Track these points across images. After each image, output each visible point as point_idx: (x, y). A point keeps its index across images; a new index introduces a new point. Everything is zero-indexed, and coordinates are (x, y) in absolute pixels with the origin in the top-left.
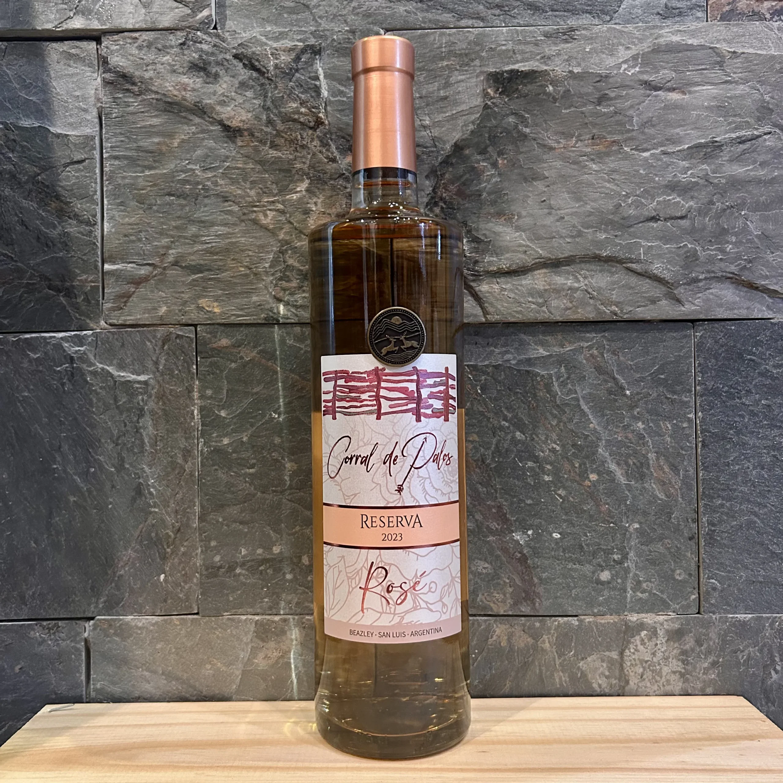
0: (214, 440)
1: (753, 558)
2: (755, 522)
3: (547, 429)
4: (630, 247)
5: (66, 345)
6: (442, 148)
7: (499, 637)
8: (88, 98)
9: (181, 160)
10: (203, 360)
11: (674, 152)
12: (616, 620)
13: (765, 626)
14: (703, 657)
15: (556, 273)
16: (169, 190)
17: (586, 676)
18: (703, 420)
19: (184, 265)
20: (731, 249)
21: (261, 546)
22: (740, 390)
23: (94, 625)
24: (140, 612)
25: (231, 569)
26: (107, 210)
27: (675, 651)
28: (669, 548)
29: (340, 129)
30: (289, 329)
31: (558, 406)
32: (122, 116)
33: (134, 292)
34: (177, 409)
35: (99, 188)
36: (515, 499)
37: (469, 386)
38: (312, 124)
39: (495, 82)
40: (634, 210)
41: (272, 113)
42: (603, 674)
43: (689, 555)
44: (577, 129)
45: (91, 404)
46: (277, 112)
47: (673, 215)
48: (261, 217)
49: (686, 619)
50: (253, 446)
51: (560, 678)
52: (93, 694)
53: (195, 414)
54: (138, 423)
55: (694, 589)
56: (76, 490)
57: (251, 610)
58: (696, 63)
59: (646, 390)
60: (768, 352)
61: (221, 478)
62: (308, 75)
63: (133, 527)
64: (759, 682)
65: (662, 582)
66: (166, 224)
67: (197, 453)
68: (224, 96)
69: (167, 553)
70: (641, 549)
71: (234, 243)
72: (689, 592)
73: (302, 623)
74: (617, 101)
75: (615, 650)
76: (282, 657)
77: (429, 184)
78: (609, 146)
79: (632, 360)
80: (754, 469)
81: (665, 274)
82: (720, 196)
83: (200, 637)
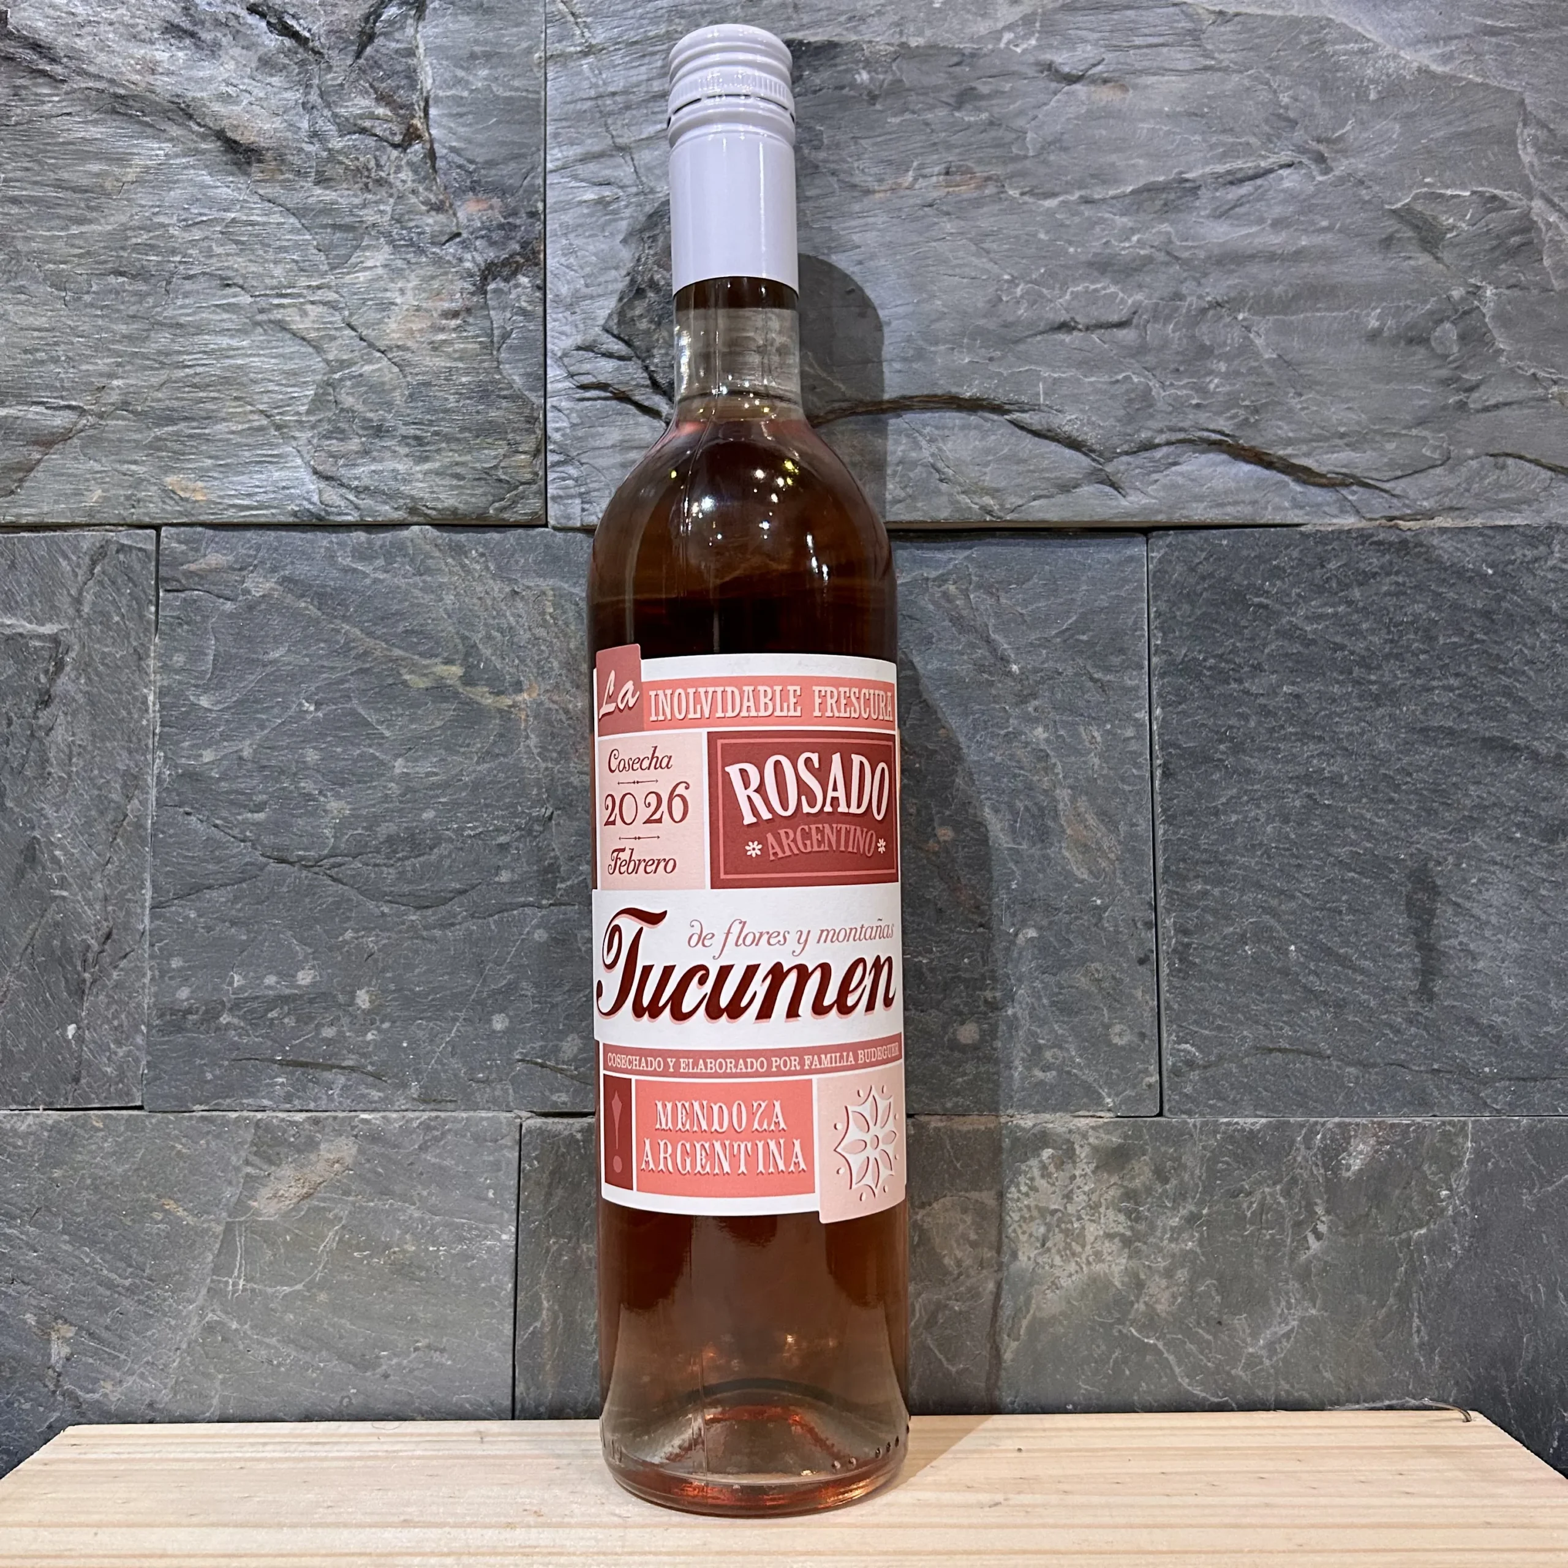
0: (185, 753)
1: (1268, 1001)
2: (1271, 929)
4: (1018, 381)
6: (653, 188)
10: (170, 595)
11: (1104, 200)
12: (992, 1126)
13: (1292, 1142)
14: (1169, 1205)
15: (875, 431)
16: (116, 265)
17: (929, 1239)
18: (1165, 723)
20: (1217, 386)
21: (271, 969)
22: (1240, 666)
24: (25, 1103)
25: (211, 1014)
27: (1112, 1192)
28: (1096, 980)
30: (343, 536)
32: (30, 121)
33: (39, 461)
34: (113, 692)
38: (398, 139)
40: (1027, 309)
41: (322, 116)
42: (964, 1237)
43: (1139, 994)
44: (916, 155)
46: (330, 114)
47: (1103, 319)
48: (295, 316)
49: (1135, 1127)
50: (263, 768)
53: (150, 703)
54: (36, 718)
55: (1151, 1063)
57: (250, 1101)
58: (1147, 31)
59: (1051, 663)
60: (1295, 591)
61: (196, 831)
62: (394, 45)
63: (17, 928)
64: (1283, 1256)
65: (1085, 1049)
66: (108, 330)
67: (151, 781)
68: (228, 84)
69: (84, 981)
70: (1042, 982)
71: (240, 367)
72: (1140, 1072)
73: (353, 1128)
74: (994, 102)
75: (990, 1189)
76: (308, 1196)
77: (626, 255)
78: (978, 188)
79: (1025, 603)
80: (1267, 823)
81: (1086, 434)
82: (1194, 283)
83: (144, 1155)
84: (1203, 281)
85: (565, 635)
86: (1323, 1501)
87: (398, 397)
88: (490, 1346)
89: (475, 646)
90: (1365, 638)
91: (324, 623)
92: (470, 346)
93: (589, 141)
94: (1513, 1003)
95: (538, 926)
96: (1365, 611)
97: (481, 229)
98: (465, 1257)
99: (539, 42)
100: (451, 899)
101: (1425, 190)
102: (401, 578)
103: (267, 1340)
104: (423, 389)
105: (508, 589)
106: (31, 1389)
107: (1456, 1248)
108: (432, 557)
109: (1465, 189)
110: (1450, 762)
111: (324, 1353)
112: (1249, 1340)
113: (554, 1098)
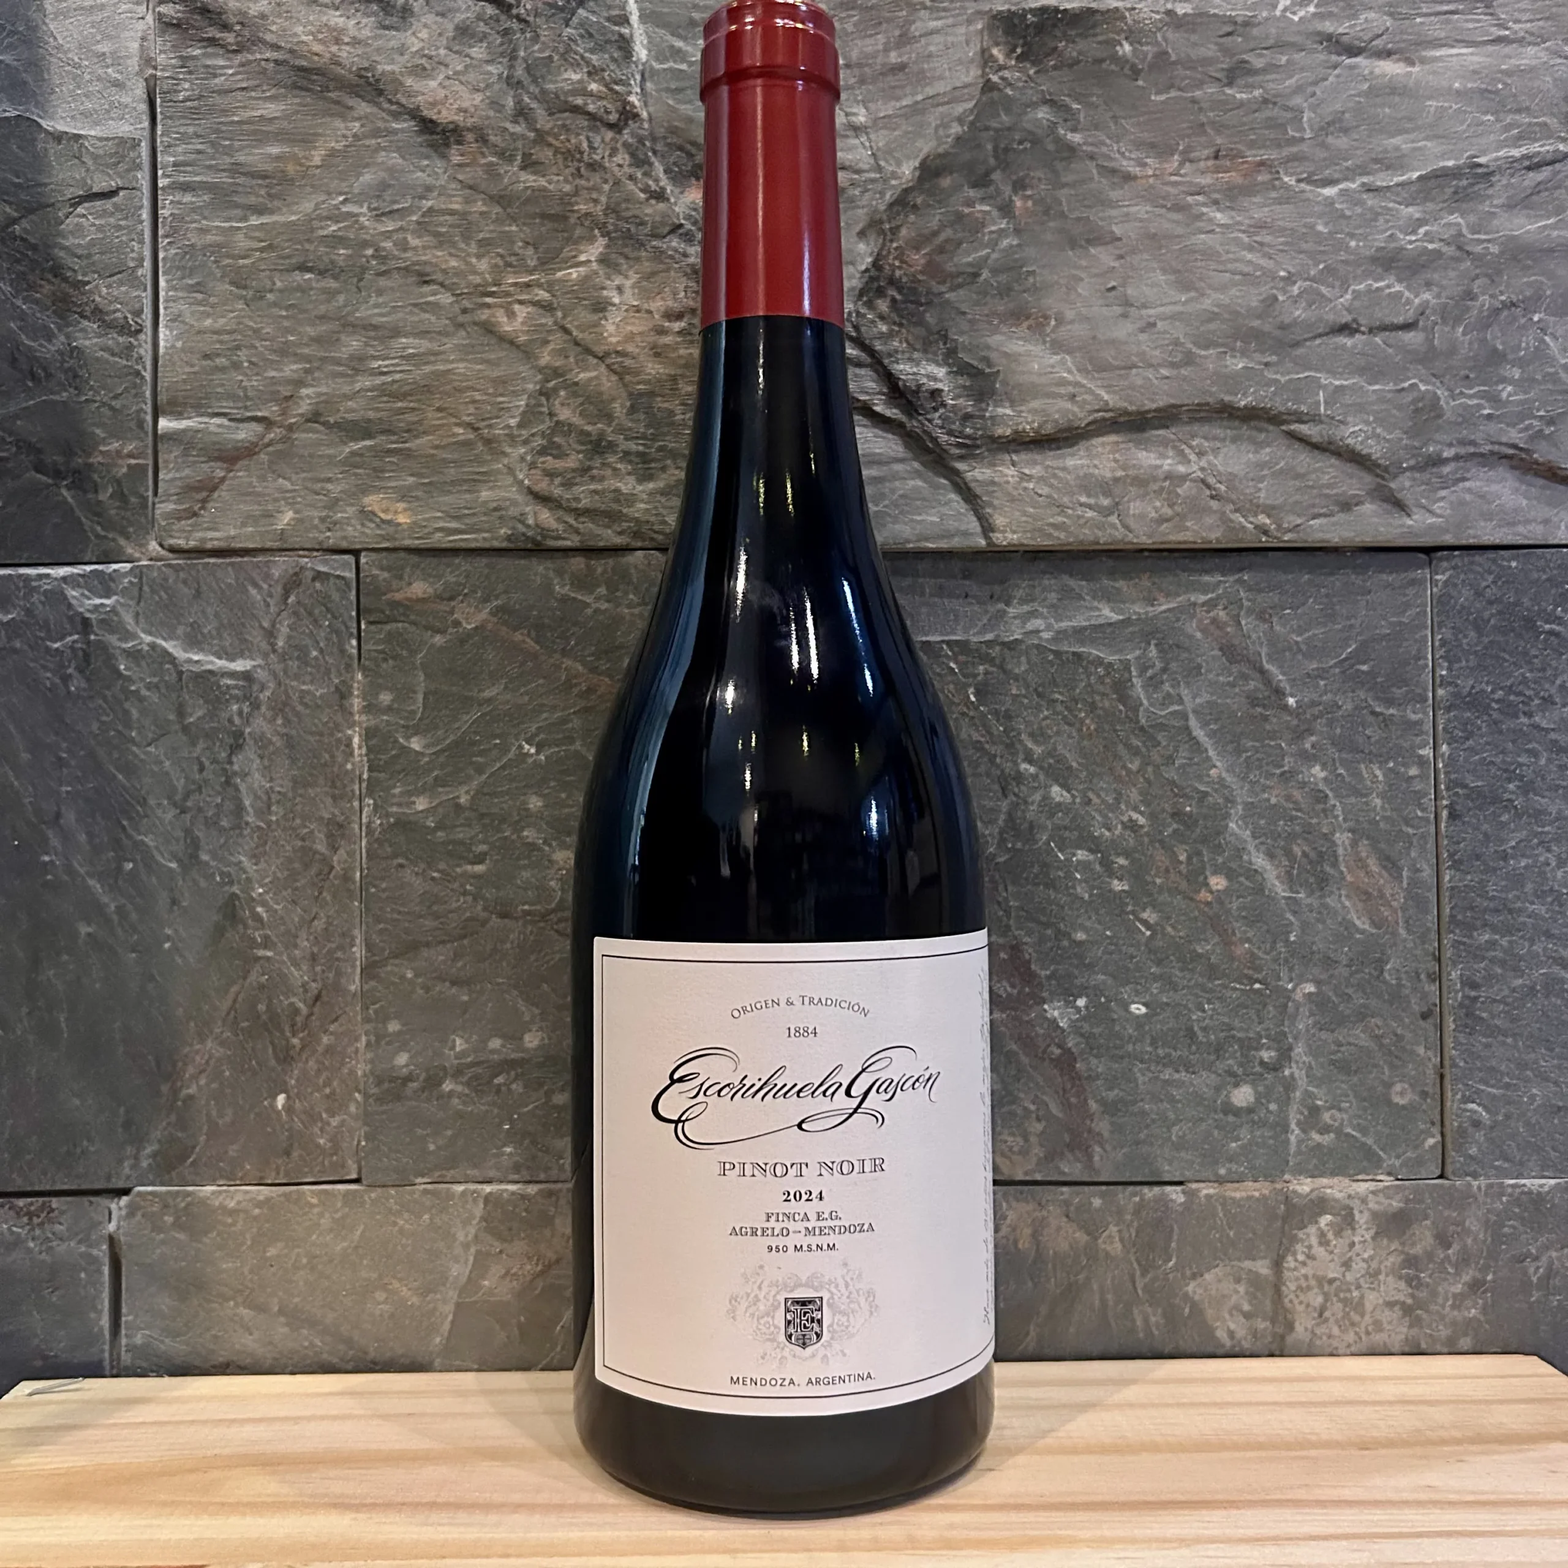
0: (395, 800)
1: (1560, 1058)
2: (1562, 981)
3: (1118, 779)
4: (1297, 389)
5: (74, 593)
6: (893, 172)
7: (1014, 1230)
8: (127, 57)
9: (329, 194)
10: (373, 628)
11: (1388, 187)
12: (1266, 1192)
14: (1452, 1271)
15: (1138, 444)
16: (301, 260)
17: (1201, 1312)
18: (1451, 761)
19: (332, 420)
20: (1510, 395)
21: (498, 1032)
22: (1530, 698)
23: (129, 1206)
24: (232, 1178)
25: (433, 1082)
26: (166, 301)
27: (1391, 1259)
28: (1377, 1036)
29: (673, 131)
30: (560, 562)
31: (1142, 729)
32: (200, 97)
33: (223, 480)
34: (312, 733)
35: (147, 253)
36: (1049, 932)
37: (951, 687)
38: (613, 118)
39: (1007, 33)
40: (1305, 310)
41: (528, 92)
42: (1237, 1308)
43: (1421, 1050)
44: (1183, 138)
45: (128, 724)
46: (537, 91)
47: (1388, 320)
48: (501, 317)
49: (1416, 1190)
50: (482, 816)
51: (1146, 1320)
52: (126, 1358)
53: (356, 746)
54: (231, 763)
55: (1433, 1123)
56: (94, 910)
57: (476, 1172)
59: (1329, 696)
61: (412, 885)
62: (605, 11)
63: (217, 991)
65: (1365, 1108)
66: (295, 332)
67: (359, 830)
68: (422, 56)
69: (293, 1047)
70: (1320, 1039)
71: (442, 374)
72: (1422, 1132)
74: (1268, 77)
75: (1264, 1258)
76: (542, 1273)
77: (866, 249)
78: (1249, 173)
79: (1300, 631)
80: (1559, 867)
81: (1371, 447)
82: (1487, 281)
83: (363, 1232)
87: (619, 409)
91: (543, 658)
102: (623, 606)
104: (645, 400)
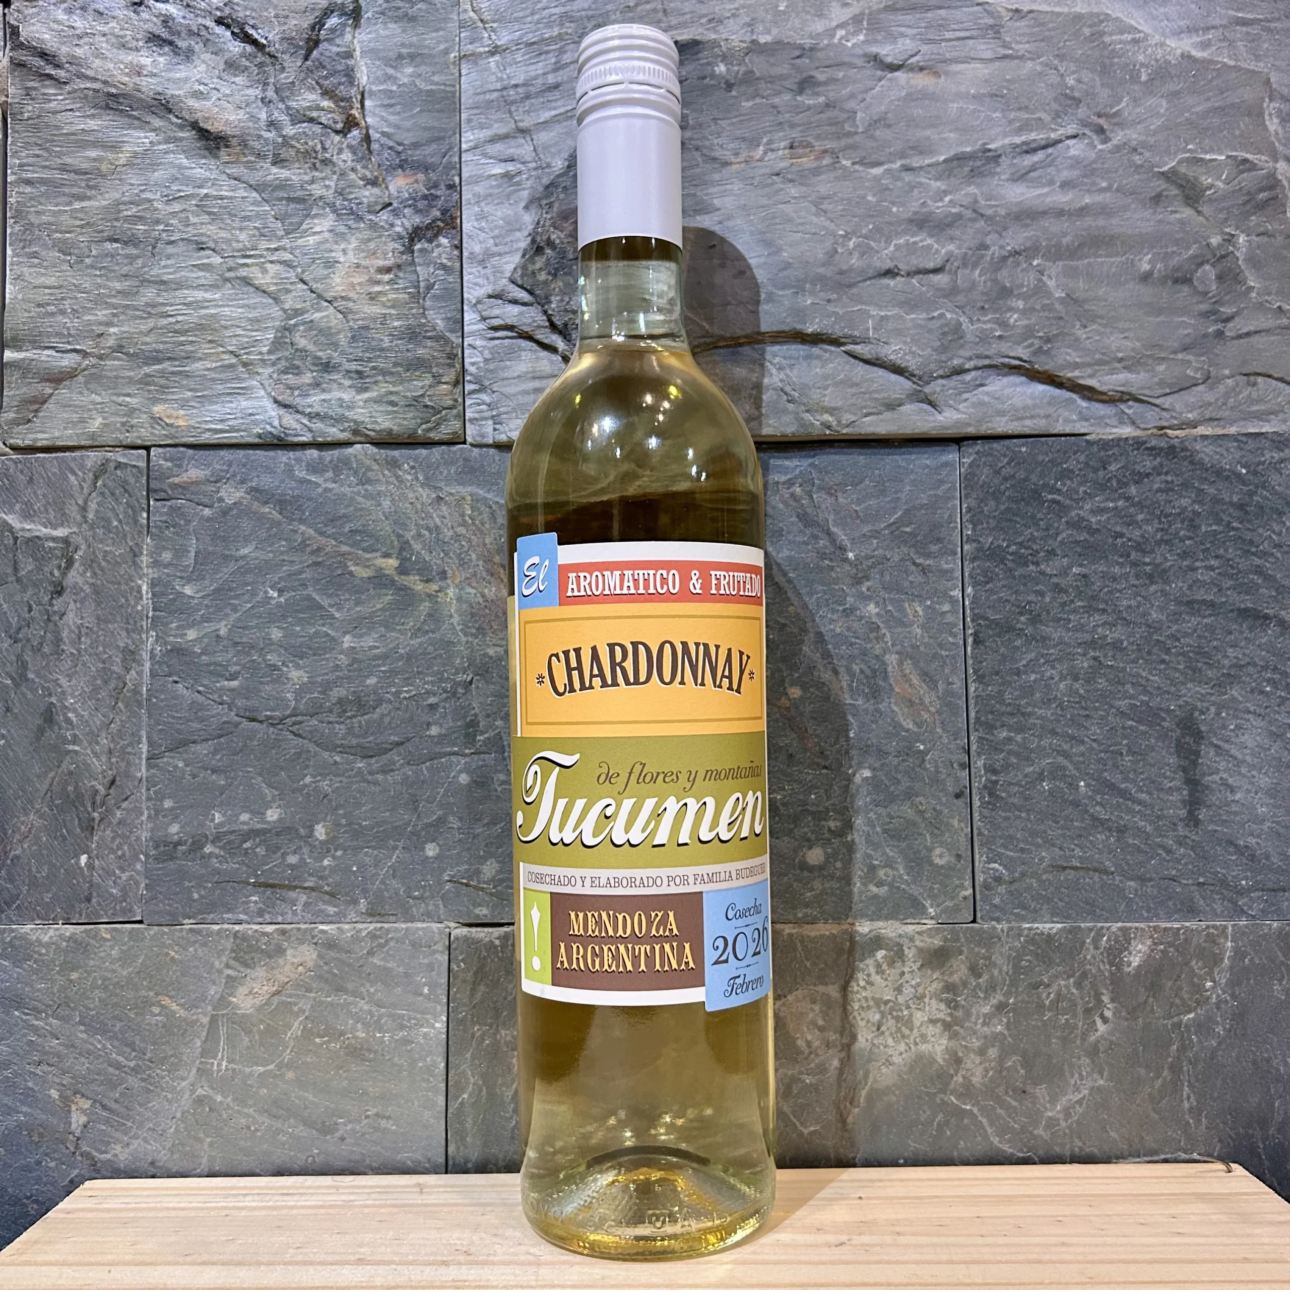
0: (173, 633)
1: (1062, 828)
2: (1064, 768)
4: (852, 319)
6: (549, 163)
10: (159, 504)
11: (921, 168)
12: (835, 932)
13: (1084, 942)
14: (982, 995)
15: (734, 361)
16: (111, 233)
17: (785, 1025)
18: (976, 599)
20: (1016, 321)
21: (246, 809)
22: (1037, 552)
24: (48, 919)
25: (197, 846)
26: (12, 264)
27: (934, 985)
28: (920, 811)
29: (386, 135)
30: (299, 454)
32: (39, 117)
33: (52, 394)
34: (113, 583)
38: (339, 126)
40: (858, 259)
41: (277, 108)
42: (813, 1023)
43: (956, 823)
44: (766, 133)
46: (283, 107)
47: (921, 266)
48: (257, 273)
49: (952, 931)
50: (236, 644)
53: (144, 592)
54: (51, 605)
55: (966, 880)
57: (230, 916)
58: (956, 27)
59: (881, 551)
60: (1082, 489)
61: (183, 696)
62: (335, 49)
63: (38, 777)
64: (1076, 1037)
65: (911, 867)
66: (105, 287)
67: (146, 656)
68: (200, 84)
69: (94, 819)
70: (875, 813)
71: (212, 315)
72: (957, 886)
73: (313, 937)
74: (829, 88)
75: (834, 983)
76: (277, 993)
77: (528, 219)
78: (817, 159)
79: (859, 502)
80: (1061, 681)
81: (908, 361)
82: (997, 235)
83: (144, 961)
84: (1004, 234)
85: (482, 532)
86: (1109, 1240)
87: (343, 339)
88: (427, 1114)
89: (407, 542)
90: (1140, 528)
91: (284, 525)
92: (401, 296)
93: (496, 125)
94: (1265, 828)
95: (461, 772)
96: (1140, 506)
97: (408, 199)
98: (406, 1041)
99: (454, 44)
100: (391, 750)
101: (1188, 155)
102: (347, 487)
103: (246, 1110)
104: (363, 332)
105: (434, 496)
106: (55, 1151)
107: (1219, 1029)
108: (373, 470)
109: (1221, 154)
110: (1211, 629)
111: (292, 1120)
112: (1048, 1105)
113: (477, 911)
